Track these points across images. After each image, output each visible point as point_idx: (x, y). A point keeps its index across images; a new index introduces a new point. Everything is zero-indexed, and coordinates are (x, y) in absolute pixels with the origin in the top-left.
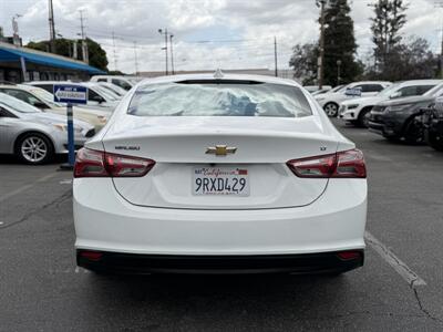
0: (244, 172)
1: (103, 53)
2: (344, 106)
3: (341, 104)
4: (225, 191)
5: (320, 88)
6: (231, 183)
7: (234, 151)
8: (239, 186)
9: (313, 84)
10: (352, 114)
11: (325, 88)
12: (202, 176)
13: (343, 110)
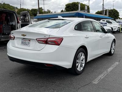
0: (29, 41)
1: (118, 13)
7: (26, 35)
8: (28, 44)
12: (23, 41)
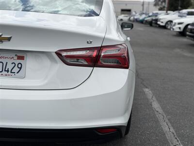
0: (22, 58)
2: (175, 23)
3: (174, 21)
4: (4, 73)
5: (167, 12)
6: (10, 67)
7: (9, 39)
8: (16, 70)
9: (164, 10)
10: (180, 28)
11: (169, 12)
13: (174, 25)
